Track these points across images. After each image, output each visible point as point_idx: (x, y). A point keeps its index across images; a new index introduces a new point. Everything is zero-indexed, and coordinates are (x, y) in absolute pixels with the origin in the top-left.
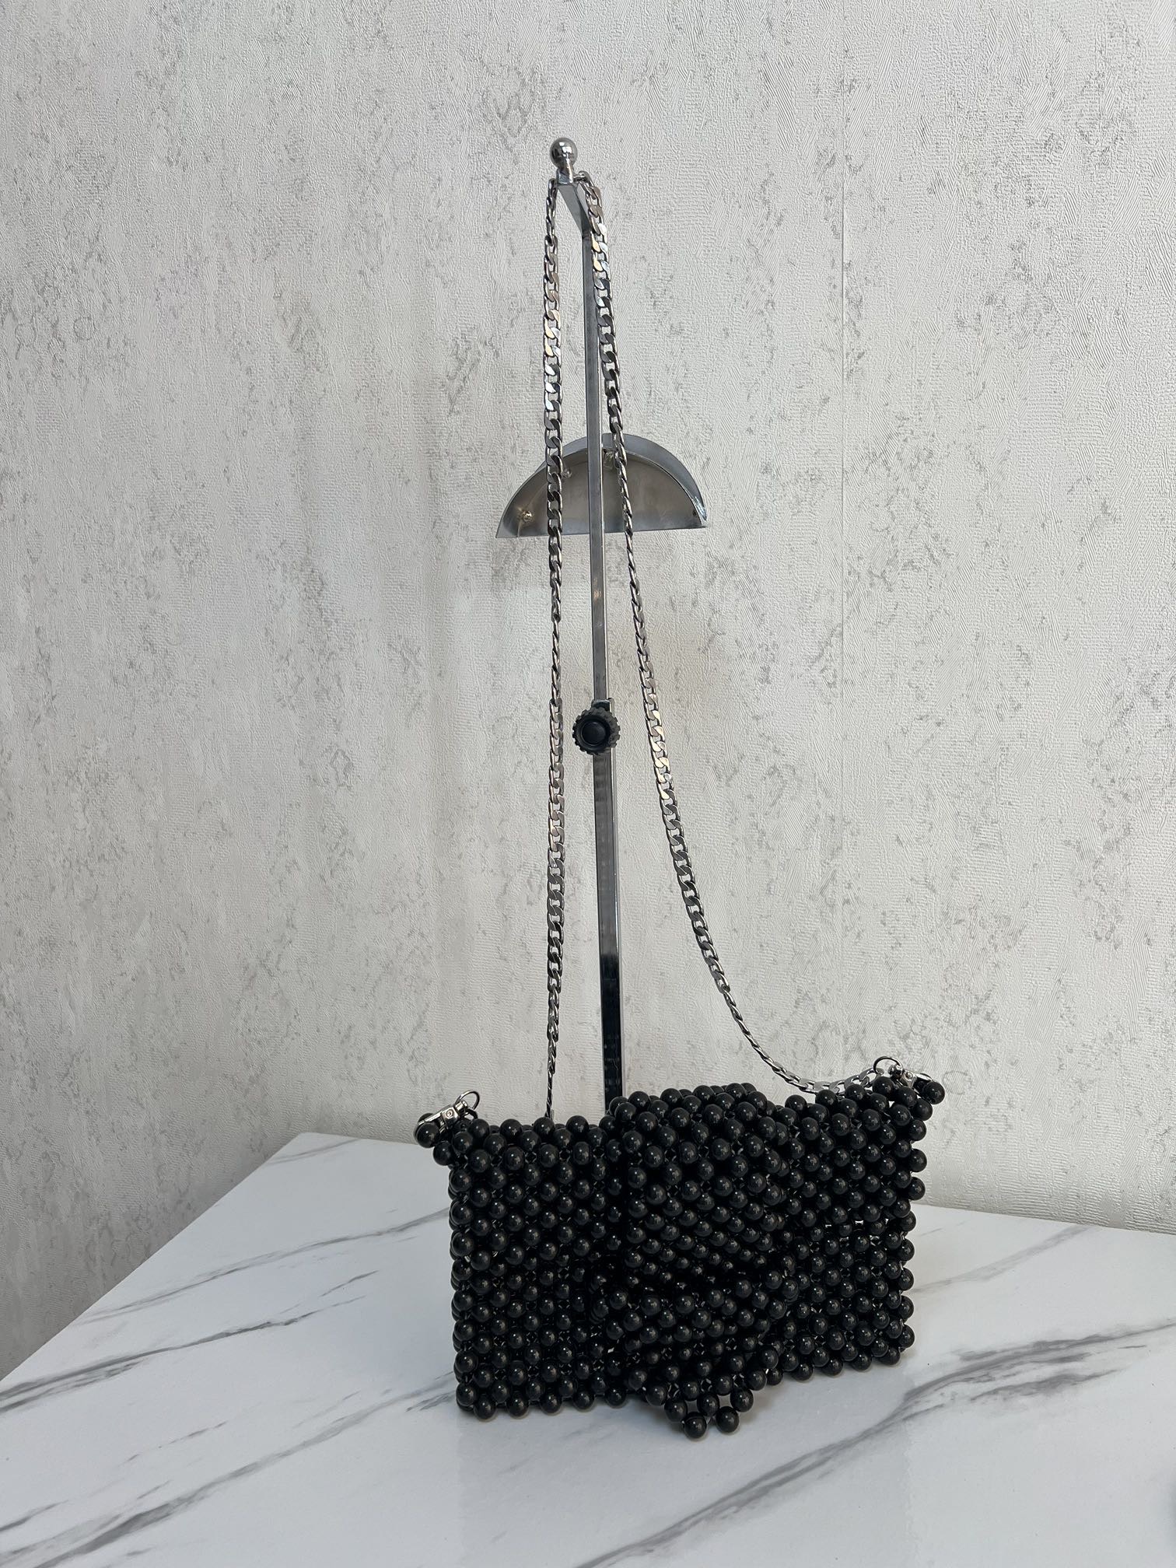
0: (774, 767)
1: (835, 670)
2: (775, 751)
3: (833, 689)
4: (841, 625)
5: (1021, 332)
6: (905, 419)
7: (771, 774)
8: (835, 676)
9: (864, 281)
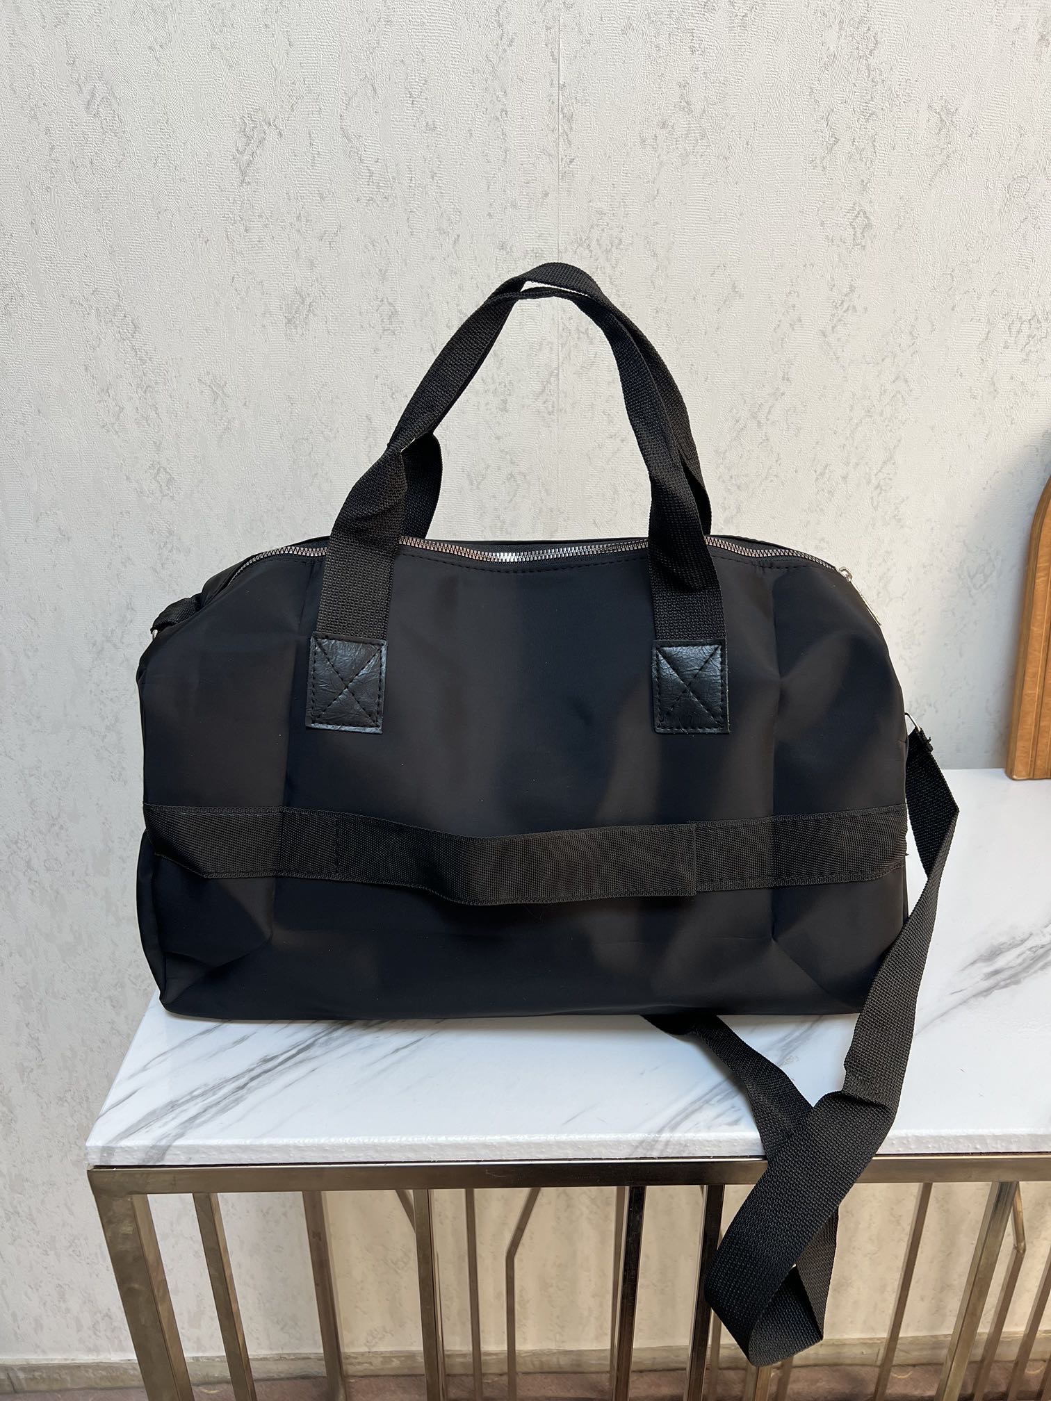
0: (511, 474)
1: (553, 402)
2: (512, 463)
3: (552, 416)
4: (558, 369)
5: (684, 152)
6: (603, 214)
7: (508, 479)
8: (553, 407)
9: (574, 100)
